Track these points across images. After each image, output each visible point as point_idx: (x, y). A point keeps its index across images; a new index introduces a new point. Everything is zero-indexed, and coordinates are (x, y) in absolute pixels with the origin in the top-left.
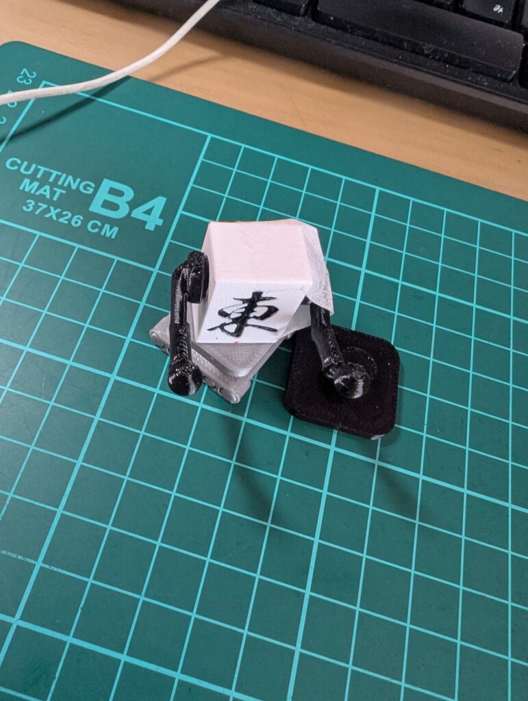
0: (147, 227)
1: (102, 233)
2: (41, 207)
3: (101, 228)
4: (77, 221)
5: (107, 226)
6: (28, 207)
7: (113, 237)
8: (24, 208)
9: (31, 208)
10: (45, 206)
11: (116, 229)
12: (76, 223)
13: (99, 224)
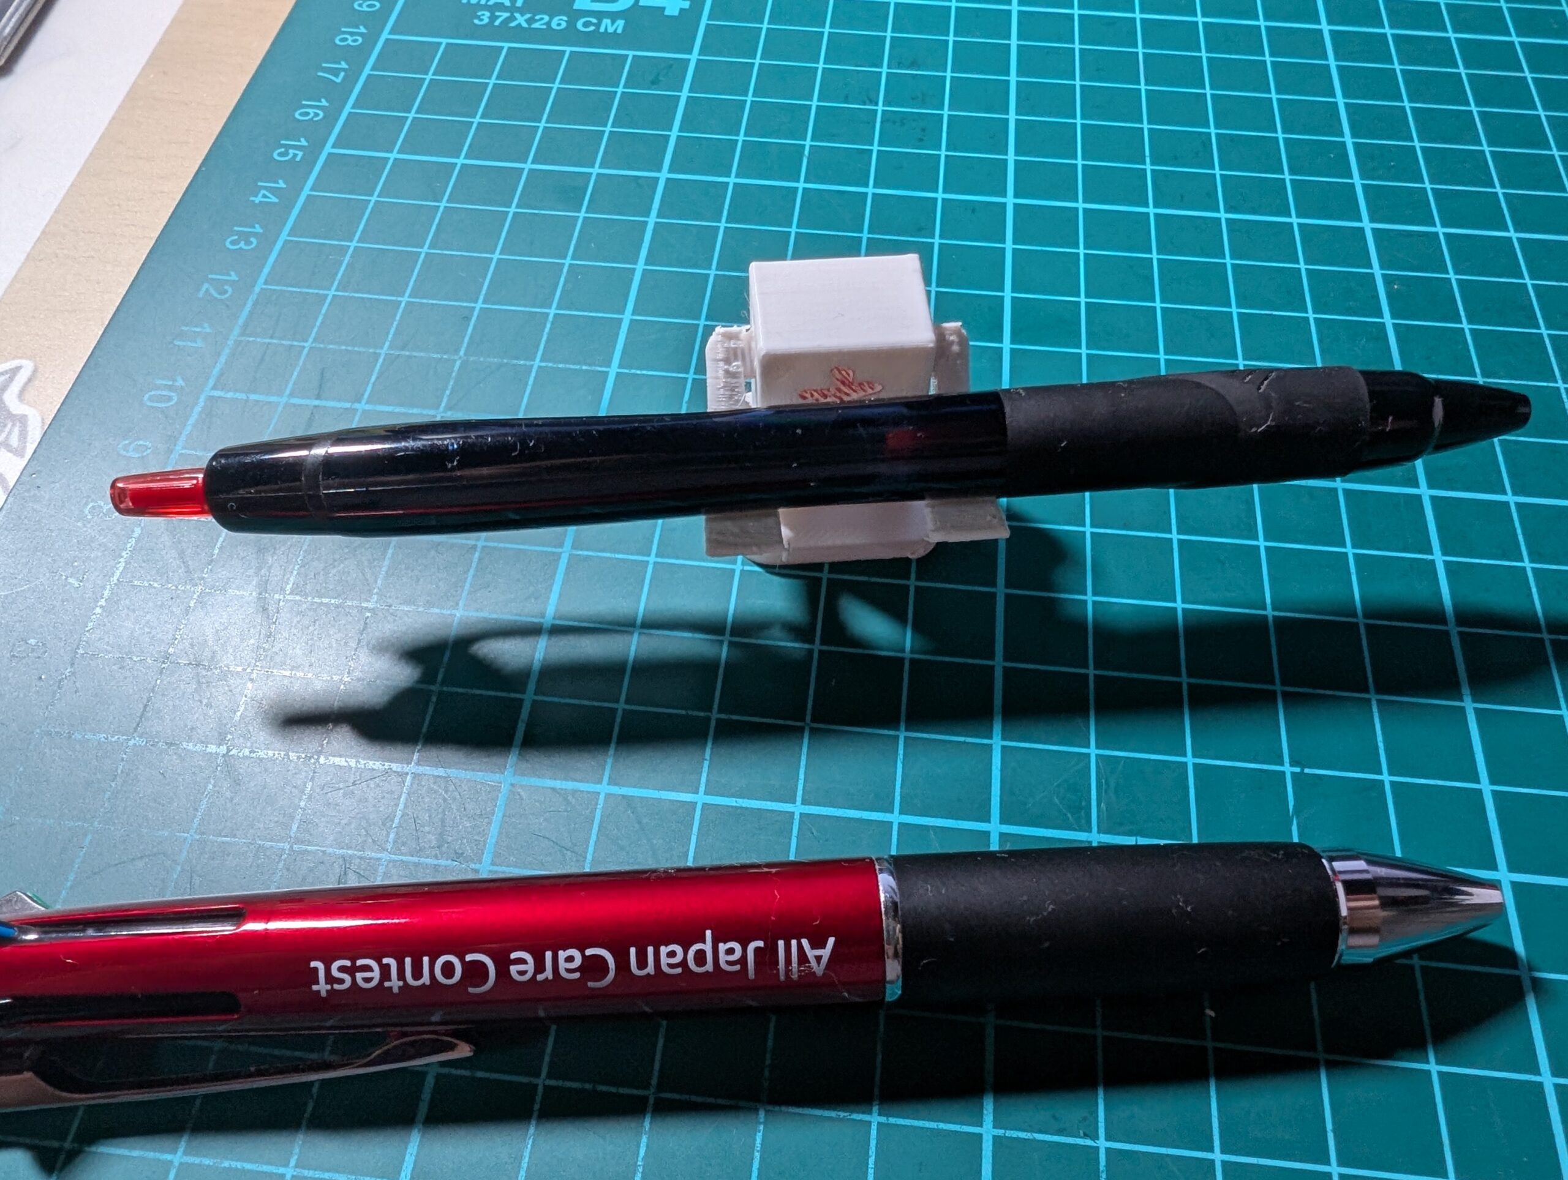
0: (667, 13)
1: (602, 30)
2: (500, 16)
3: (598, 25)
4: (559, 22)
5: (606, 22)
6: (482, 20)
7: (619, 31)
8: (476, 21)
9: (486, 20)
10: (506, 15)
11: (620, 24)
12: (559, 25)
13: (594, 21)
